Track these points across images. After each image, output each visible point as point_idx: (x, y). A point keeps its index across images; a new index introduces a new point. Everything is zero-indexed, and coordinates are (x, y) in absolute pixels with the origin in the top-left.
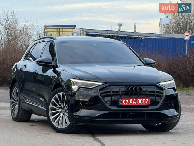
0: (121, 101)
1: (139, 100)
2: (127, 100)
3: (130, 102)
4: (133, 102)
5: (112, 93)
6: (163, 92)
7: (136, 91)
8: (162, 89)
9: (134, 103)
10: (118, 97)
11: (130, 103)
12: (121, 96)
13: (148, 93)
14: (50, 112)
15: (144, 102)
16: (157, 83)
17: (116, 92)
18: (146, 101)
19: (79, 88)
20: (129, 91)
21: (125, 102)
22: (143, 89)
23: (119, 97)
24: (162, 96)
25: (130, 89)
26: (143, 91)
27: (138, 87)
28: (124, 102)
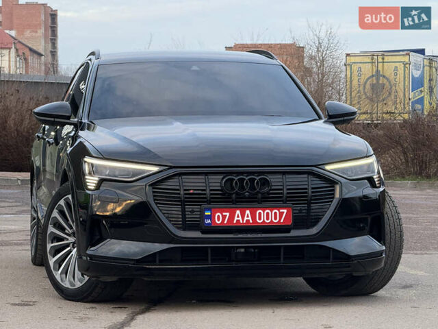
0: (209, 217)
1: (260, 213)
2: (228, 214)
3: (236, 219)
4: (243, 219)
5: (186, 194)
6: (333, 190)
7: (253, 188)
8: (332, 182)
9: (248, 221)
10: (200, 205)
11: (235, 222)
12: (209, 202)
13: (288, 193)
14: (49, 246)
15: (276, 219)
16: (315, 166)
17: (195, 192)
18: (281, 214)
19: (101, 181)
20: (233, 188)
21: (220, 218)
22: (273, 184)
23: (205, 206)
24: (331, 201)
25: (236, 183)
26: (273, 188)
27: (258, 178)
28: (219, 220)
